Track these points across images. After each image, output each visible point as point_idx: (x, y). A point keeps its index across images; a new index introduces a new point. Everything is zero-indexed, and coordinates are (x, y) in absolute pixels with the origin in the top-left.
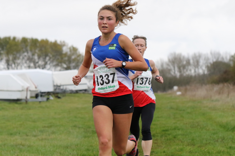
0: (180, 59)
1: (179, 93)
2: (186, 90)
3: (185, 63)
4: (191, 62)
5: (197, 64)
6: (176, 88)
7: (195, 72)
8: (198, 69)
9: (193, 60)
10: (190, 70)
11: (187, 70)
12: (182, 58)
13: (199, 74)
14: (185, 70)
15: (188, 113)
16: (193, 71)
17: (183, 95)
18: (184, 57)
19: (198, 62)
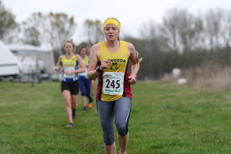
0: (185, 19)
1: (182, 81)
2: (195, 75)
3: (193, 26)
4: (205, 24)
5: (215, 29)
6: (176, 72)
7: (211, 42)
8: (217, 37)
9: (208, 21)
10: (203, 40)
11: (197, 40)
12: (188, 18)
13: (218, 48)
14: (193, 40)
15: (198, 116)
16: (207, 42)
17: (188, 84)
18: (191, 17)
19: (216, 25)
